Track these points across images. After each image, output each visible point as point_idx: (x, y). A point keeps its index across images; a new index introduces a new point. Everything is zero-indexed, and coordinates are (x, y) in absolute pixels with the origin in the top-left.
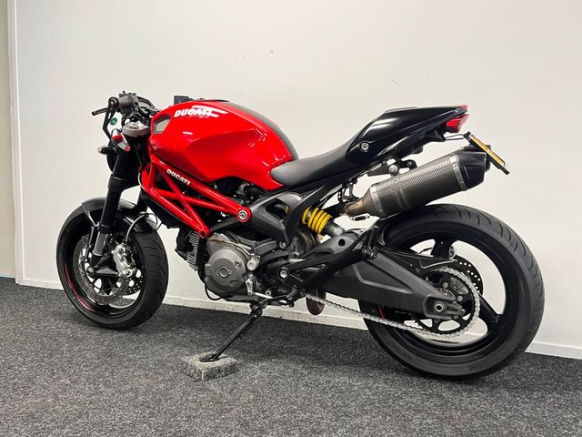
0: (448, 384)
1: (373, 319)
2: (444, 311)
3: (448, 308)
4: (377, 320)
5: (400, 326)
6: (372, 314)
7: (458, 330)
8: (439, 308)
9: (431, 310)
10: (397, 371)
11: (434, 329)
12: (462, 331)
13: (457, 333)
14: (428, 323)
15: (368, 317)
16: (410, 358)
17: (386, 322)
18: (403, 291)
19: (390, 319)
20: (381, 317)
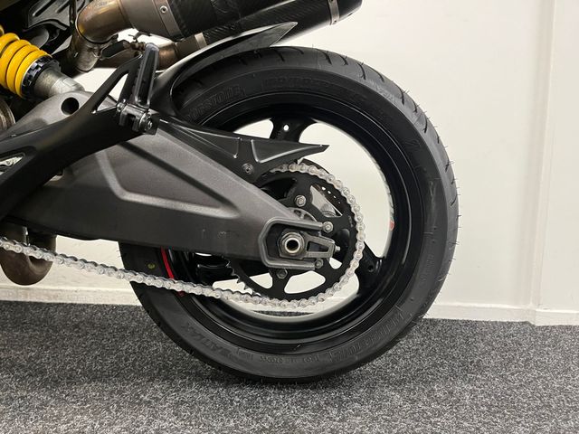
0: (297, 394)
1: (150, 281)
2: (301, 253)
3: (309, 246)
4: (158, 282)
5: (208, 292)
6: (148, 272)
7: (322, 289)
8: (293, 245)
9: (274, 251)
10: (199, 377)
11: (277, 292)
12: (329, 291)
13: (321, 295)
14: (265, 280)
15: (139, 278)
16: (225, 352)
17: (178, 286)
18: (219, 213)
19: (186, 280)
20: (167, 277)
